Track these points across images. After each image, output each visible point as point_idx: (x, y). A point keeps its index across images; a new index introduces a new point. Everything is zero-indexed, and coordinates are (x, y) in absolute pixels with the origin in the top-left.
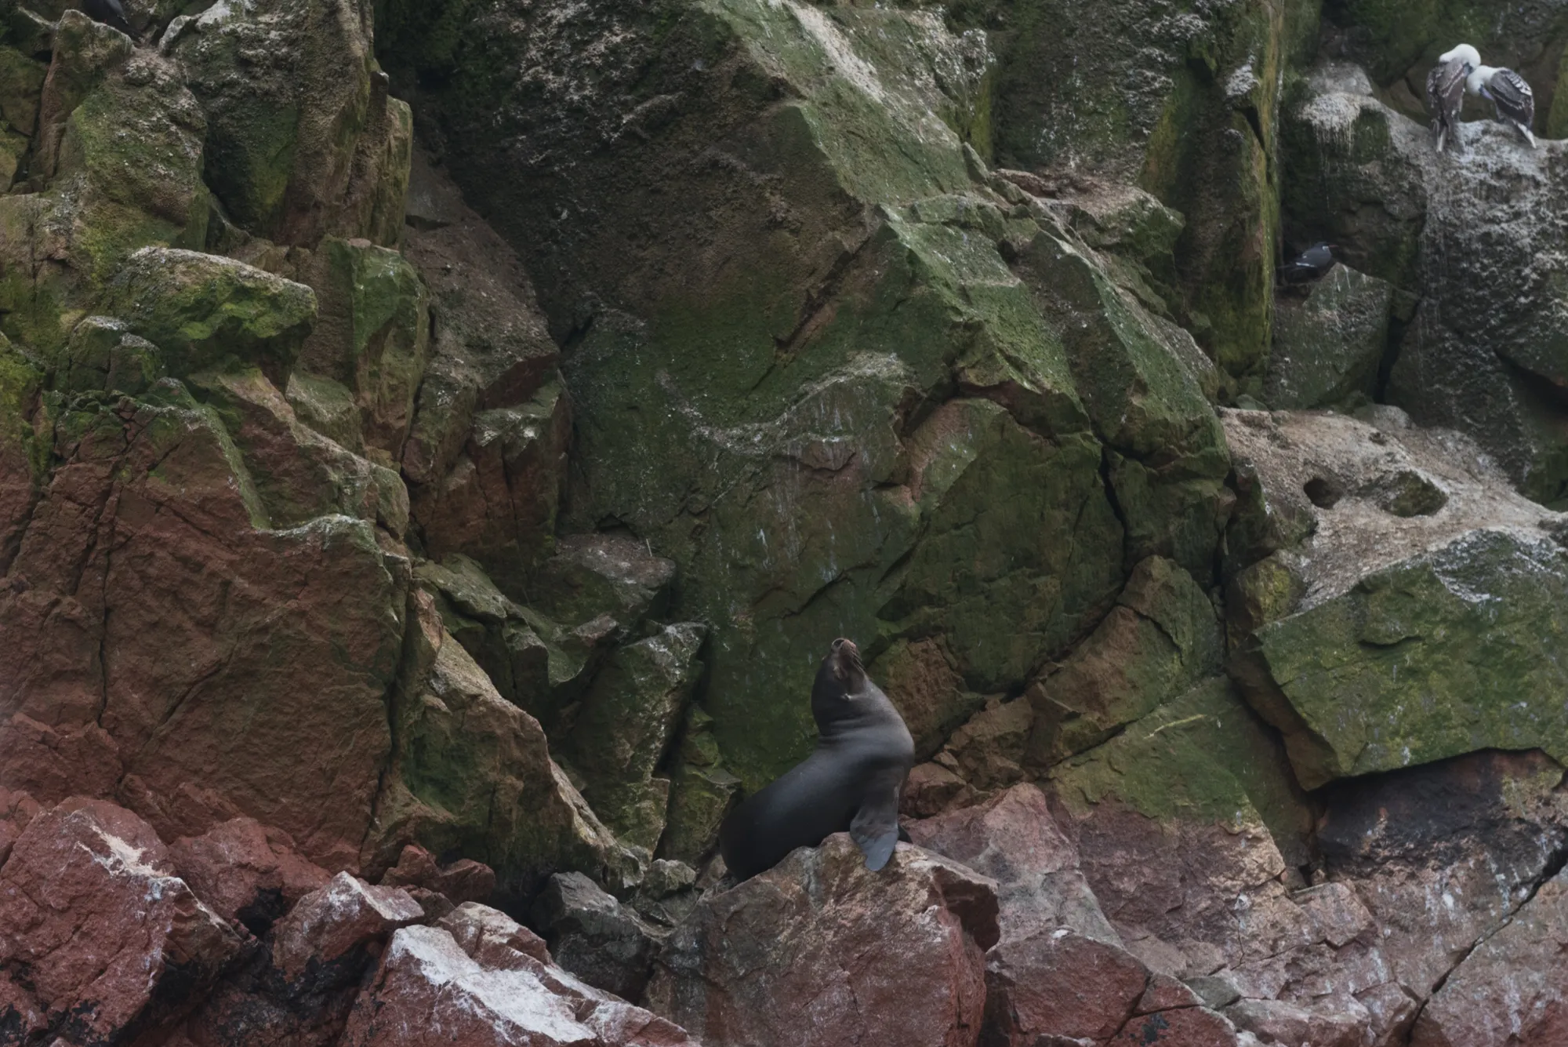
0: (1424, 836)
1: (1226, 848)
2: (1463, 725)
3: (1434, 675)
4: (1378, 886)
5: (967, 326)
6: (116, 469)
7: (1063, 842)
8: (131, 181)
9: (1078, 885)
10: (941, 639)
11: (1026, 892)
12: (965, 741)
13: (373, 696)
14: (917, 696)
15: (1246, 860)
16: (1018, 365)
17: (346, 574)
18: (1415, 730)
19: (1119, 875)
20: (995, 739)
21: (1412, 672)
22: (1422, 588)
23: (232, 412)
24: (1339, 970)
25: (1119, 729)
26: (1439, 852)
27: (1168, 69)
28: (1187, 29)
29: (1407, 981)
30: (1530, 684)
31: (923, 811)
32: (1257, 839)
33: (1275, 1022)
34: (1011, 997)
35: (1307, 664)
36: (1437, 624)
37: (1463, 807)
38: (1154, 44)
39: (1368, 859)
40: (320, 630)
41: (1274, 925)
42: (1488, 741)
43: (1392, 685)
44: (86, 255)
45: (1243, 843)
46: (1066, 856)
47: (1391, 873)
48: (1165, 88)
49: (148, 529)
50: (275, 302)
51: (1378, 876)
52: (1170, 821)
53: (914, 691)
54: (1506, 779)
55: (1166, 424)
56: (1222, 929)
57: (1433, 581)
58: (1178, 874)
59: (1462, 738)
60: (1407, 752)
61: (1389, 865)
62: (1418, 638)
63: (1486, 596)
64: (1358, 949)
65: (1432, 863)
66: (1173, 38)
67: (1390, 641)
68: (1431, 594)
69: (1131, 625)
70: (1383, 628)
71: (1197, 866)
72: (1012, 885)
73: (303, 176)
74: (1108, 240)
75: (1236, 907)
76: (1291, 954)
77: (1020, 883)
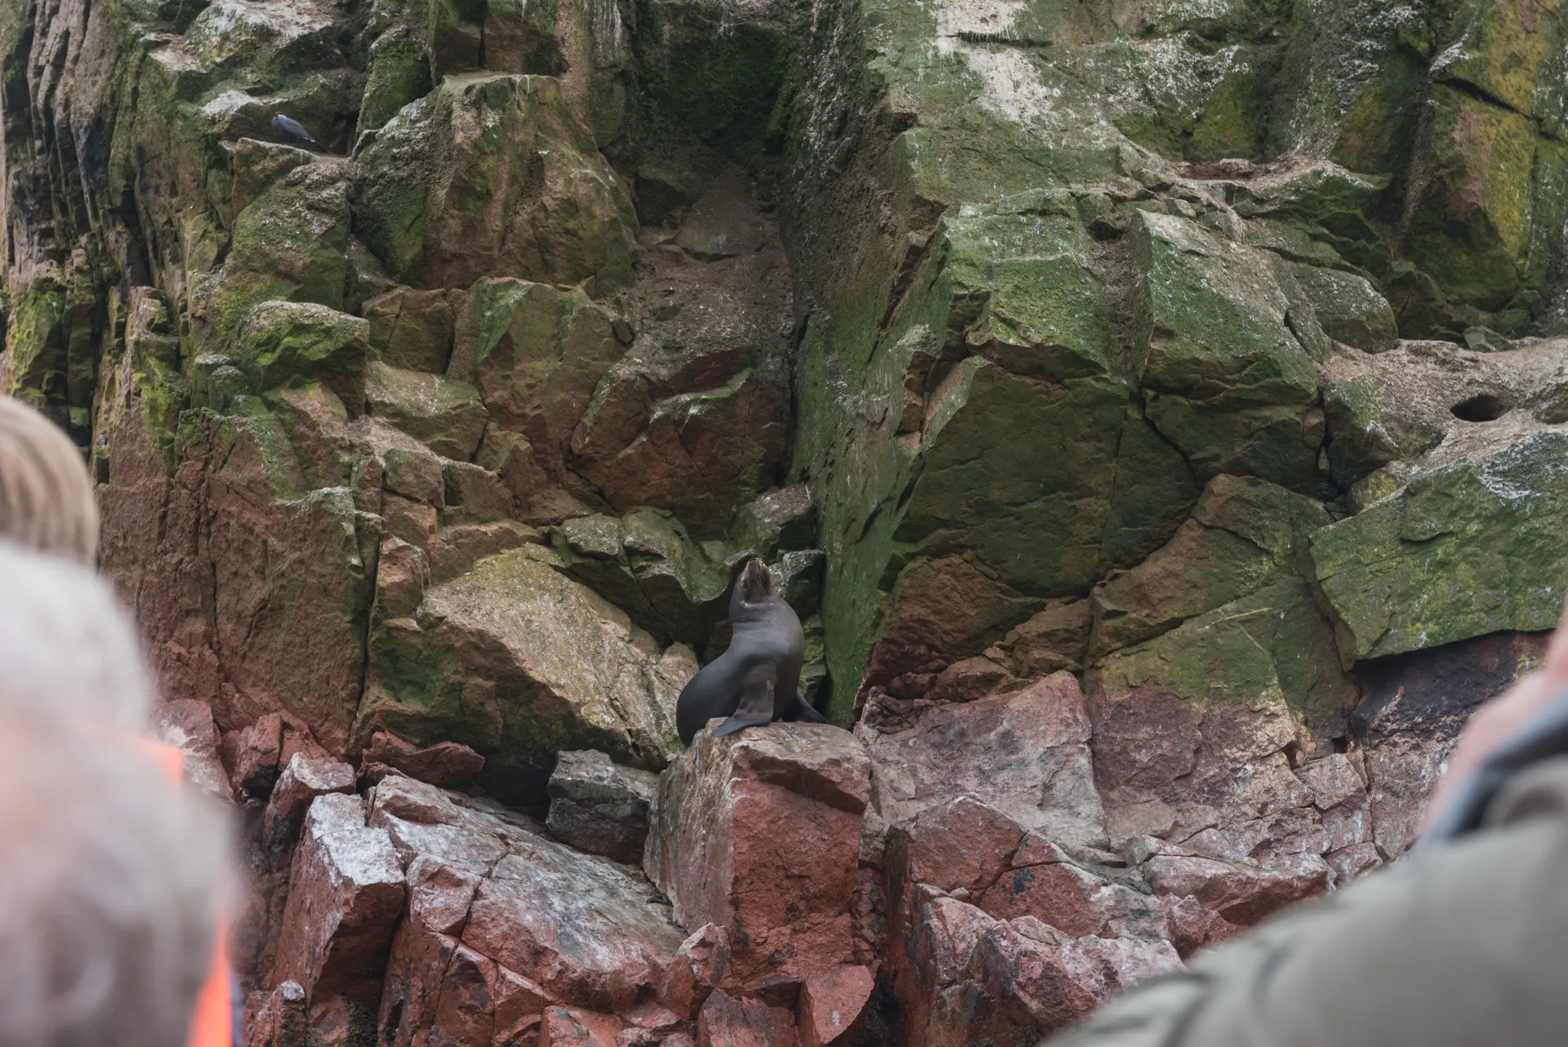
0: (1434, 710)
1: (1246, 724)
2: (1482, 610)
3: (1463, 566)
4: (1381, 756)
5: (973, 297)
6: (206, 464)
7: (1076, 720)
8: (266, 255)
9: (1077, 757)
10: (968, 554)
11: (1023, 763)
12: (1015, 638)
13: (344, 620)
14: (946, 602)
15: (1259, 733)
16: (1012, 325)
17: (323, 531)
18: (1435, 617)
19: (1139, 748)
20: (1040, 635)
21: (1443, 565)
22: (1461, 489)
23: (287, 417)
24: (1318, 830)
25: (1175, 623)
26: (1445, 726)
27: (1376, 56)
28: (1395, 20)
29: (1384, 842)
30: (1559, 571)
31: (966, 696)
32: (1274, 715)
33: (1176, 877)
34: (910, 852)
35: (1350, 561)
36: (1471, 520)
37: (1478, 684)
38: (1369, 36)
39: (1377, 731)
40: (313, 573)
41: (1268, 791)
42: (1506, 624)
43: (1422, 576)
44: (218, 312)
45: (1261, 719)
46: (1076, 733)
47: (1395, 744)
48: (1369, 73)
49: (224, 505)
50: (328, 332)
51: (1384, 747)
52: (1200, 701)
53: (941, 598)
54: (1523, 658)
55: (1197, 362)
56: (1223, 794)
57: (1472, 481)
58: (1193, 747)
59: (1478, 621)
60: (1424, 636)
61: (1395, 738)
62: (1451, 534)
63: (1527, 493)
64: (1343, 812)
65: (1438, 734)
66: (1384, 29)
67: (1424, 537)
68: (1469, 494)
69: (1192, 534)
70: (1419, 526)
71: (1215, 739)
72: (1013, 757)
73: (434, 236)
74: (1268, 208)
75: (1240, 774)
76: (1276, 816)
77: (1021, 755)
